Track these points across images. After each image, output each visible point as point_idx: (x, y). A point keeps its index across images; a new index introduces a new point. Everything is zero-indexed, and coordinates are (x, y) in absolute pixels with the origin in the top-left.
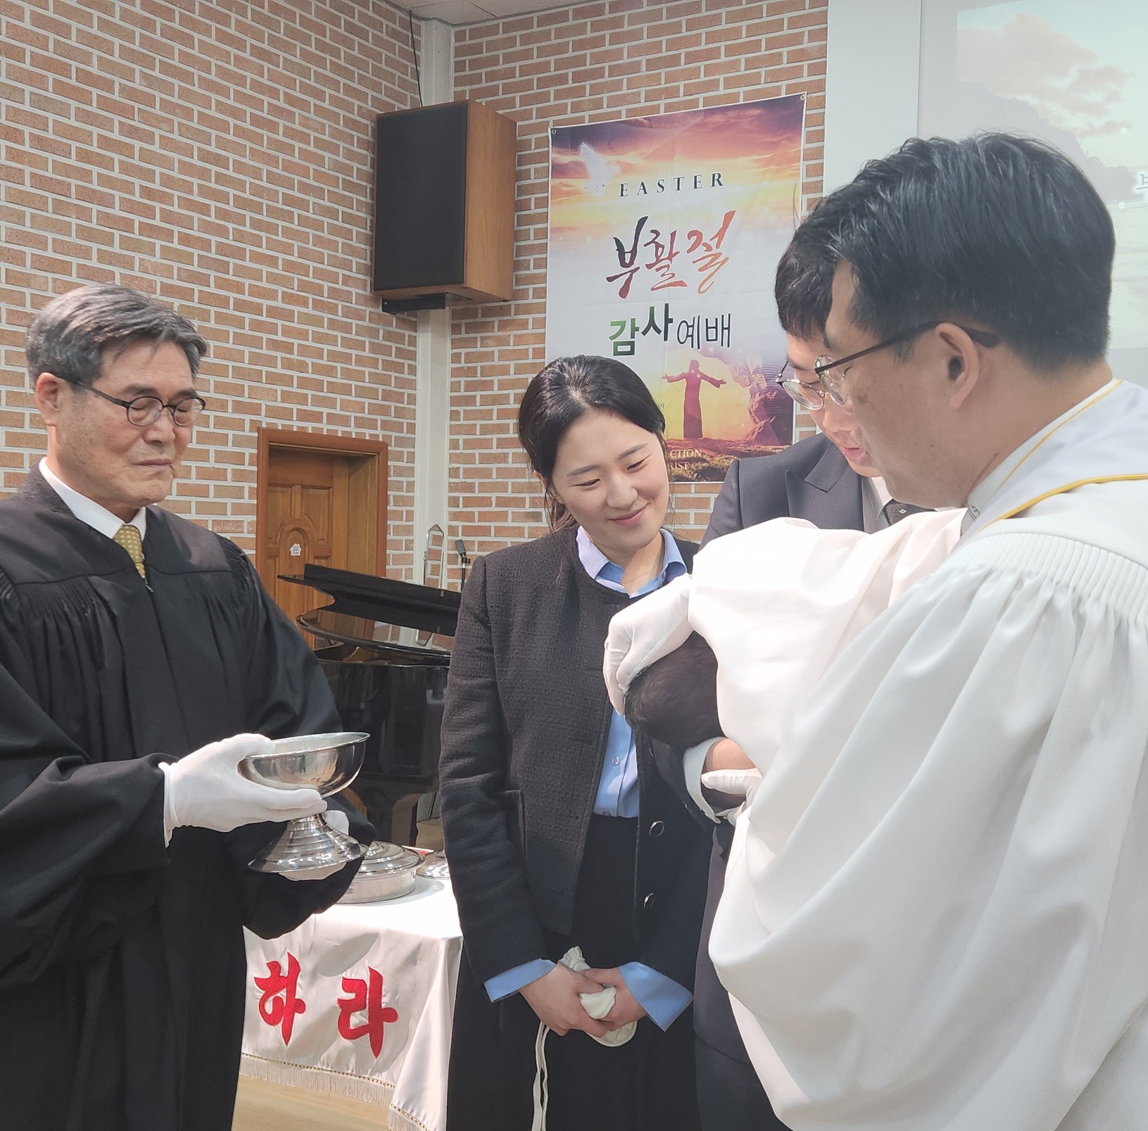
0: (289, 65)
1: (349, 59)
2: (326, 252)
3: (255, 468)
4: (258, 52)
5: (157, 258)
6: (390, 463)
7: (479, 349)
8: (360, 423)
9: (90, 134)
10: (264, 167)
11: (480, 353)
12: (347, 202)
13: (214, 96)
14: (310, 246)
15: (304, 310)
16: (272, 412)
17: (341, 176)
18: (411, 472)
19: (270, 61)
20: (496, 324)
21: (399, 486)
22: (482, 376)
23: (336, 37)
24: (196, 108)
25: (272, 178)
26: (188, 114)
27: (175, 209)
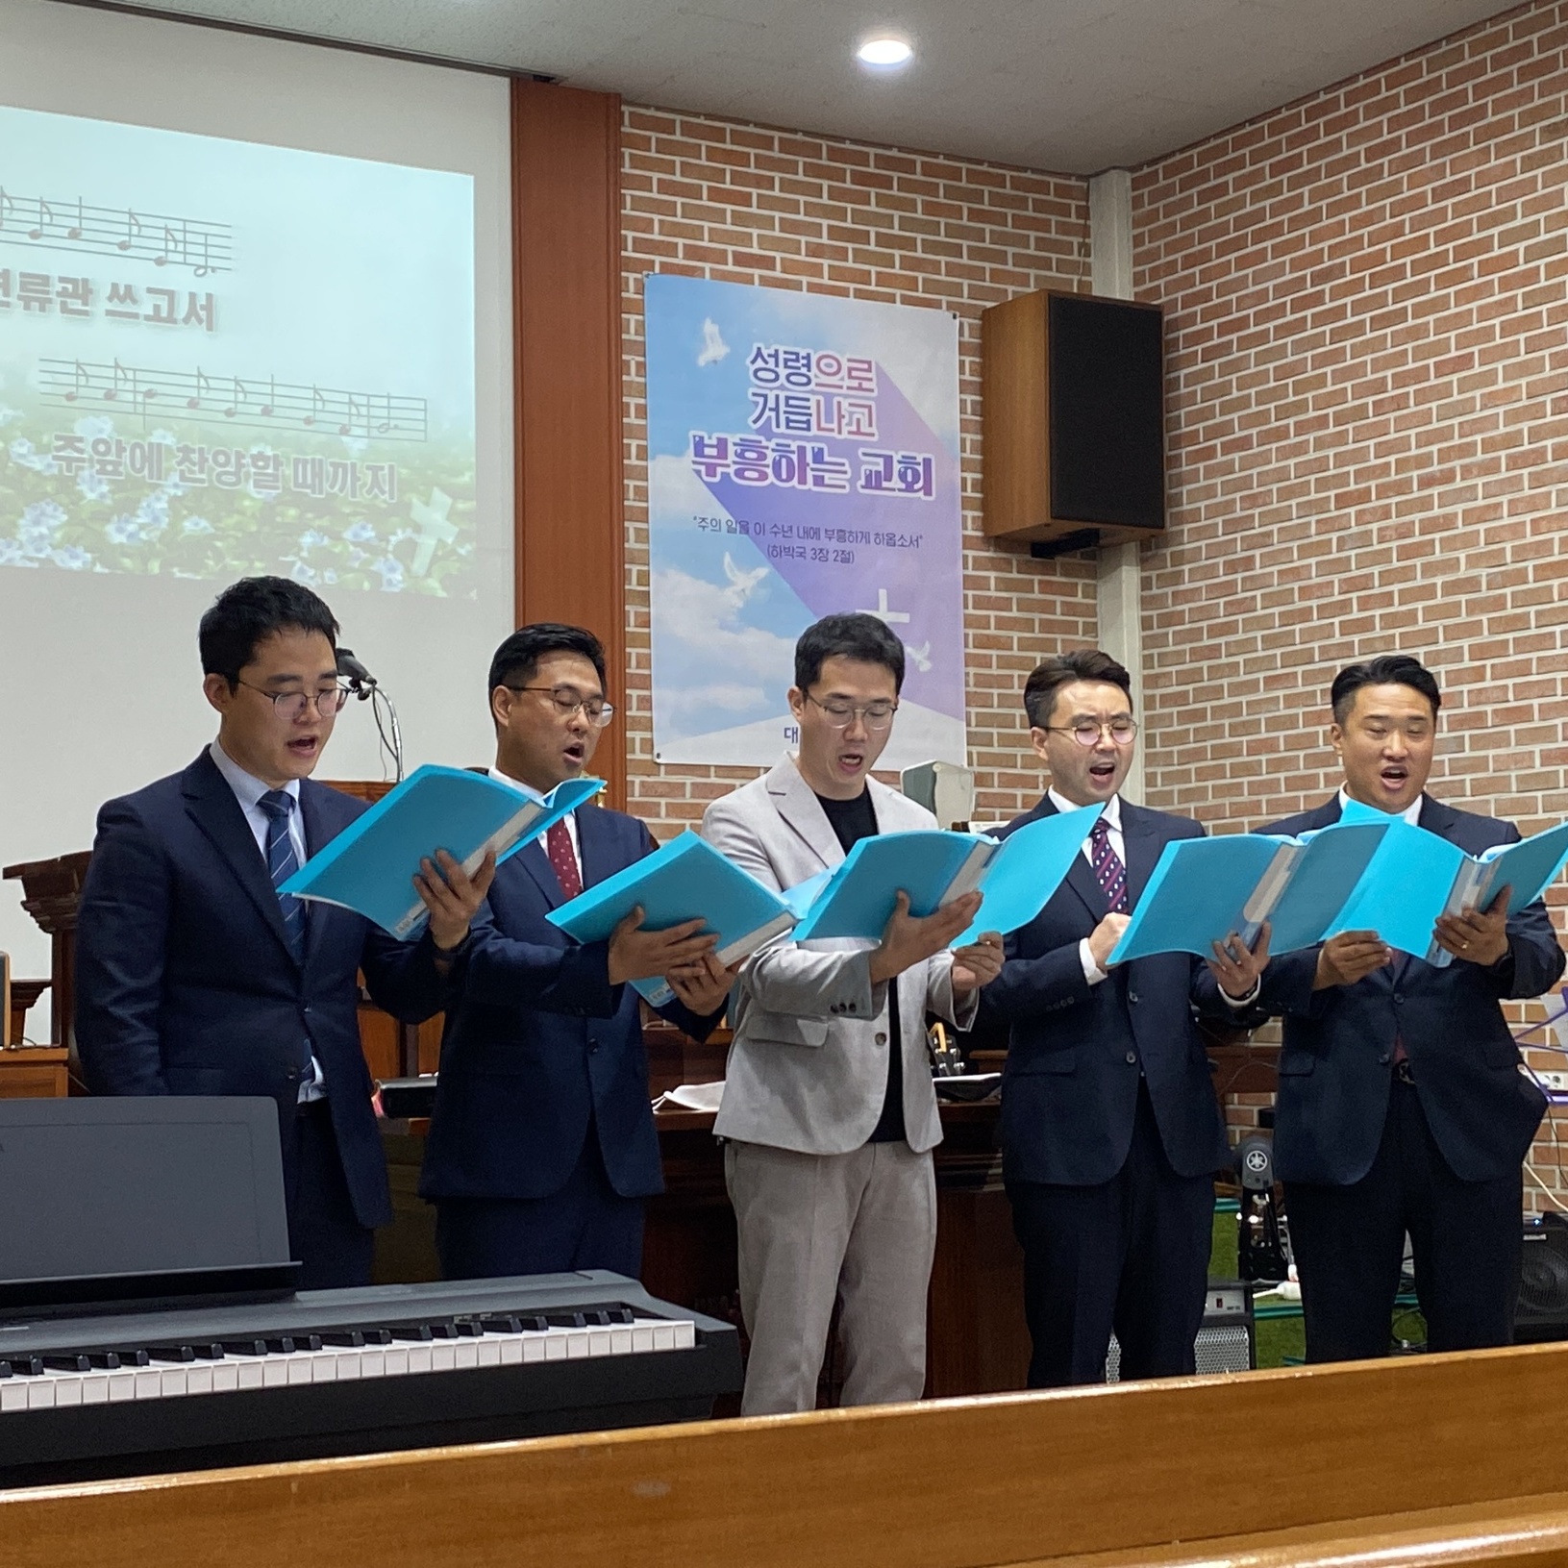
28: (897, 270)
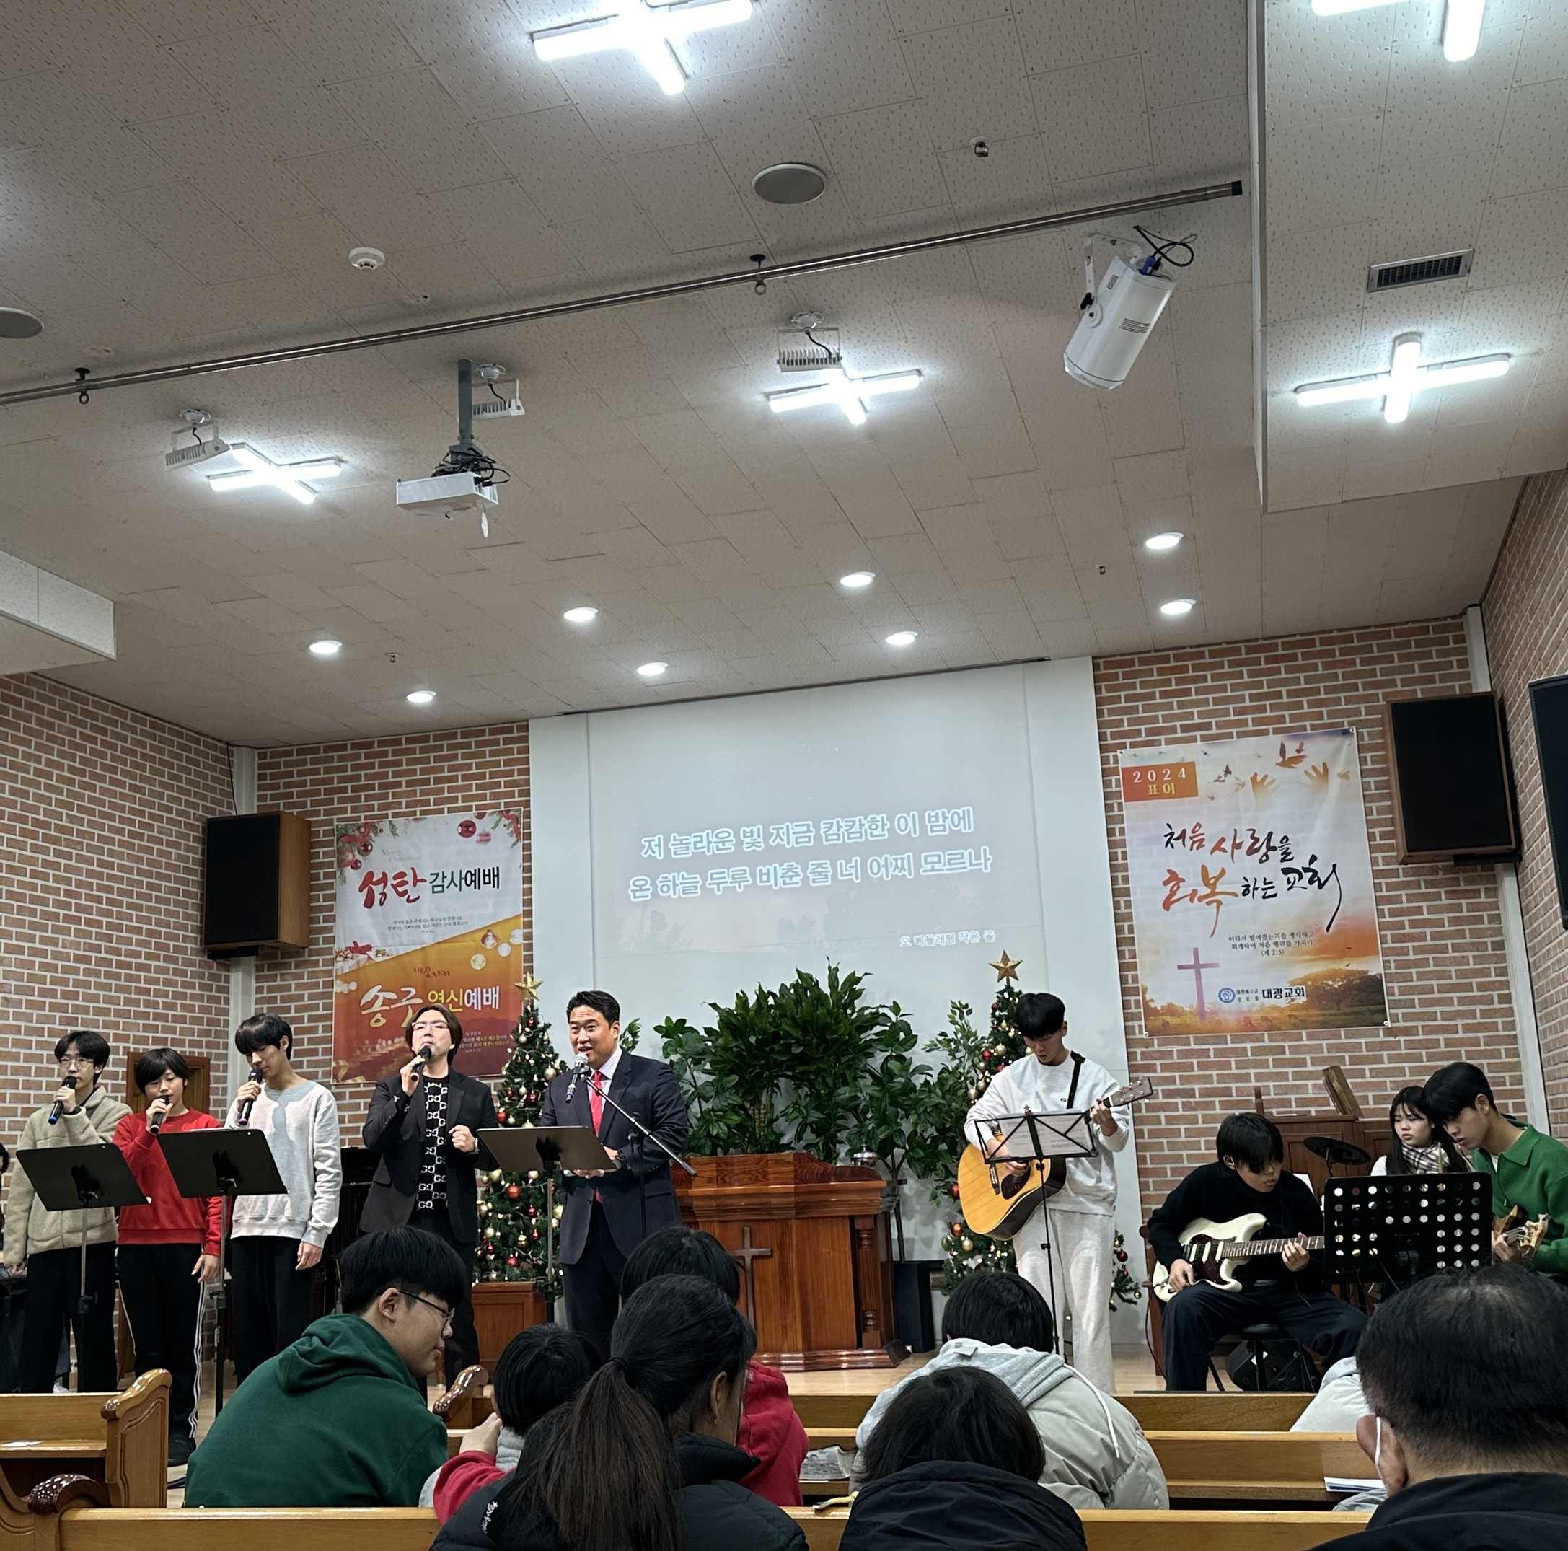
0: (152, 793)
1: (189, 782)
2: (172, 920)
3: (125, 1082)
4: (133, 788)
5: (72, 938)
6: (211, 1074)
7: (279, 982)
8: (192, 1044)
9: (38, 859)
10: (135, 865)
11: (280, 986)
12: (185, 882)
13: (107, 822)
14: (162, 917)
15: (158, 963)
16: (138, 1040)
17: (182, 864)
18: (225, 1080)
19: (140, 793)
20: (293, 964)
21: (216, 1091)
23: (180, 768)
24: (97, 832)
25: (140, 872)
26: (91, 836)
27: (83, 902)
28: (1306, 710)
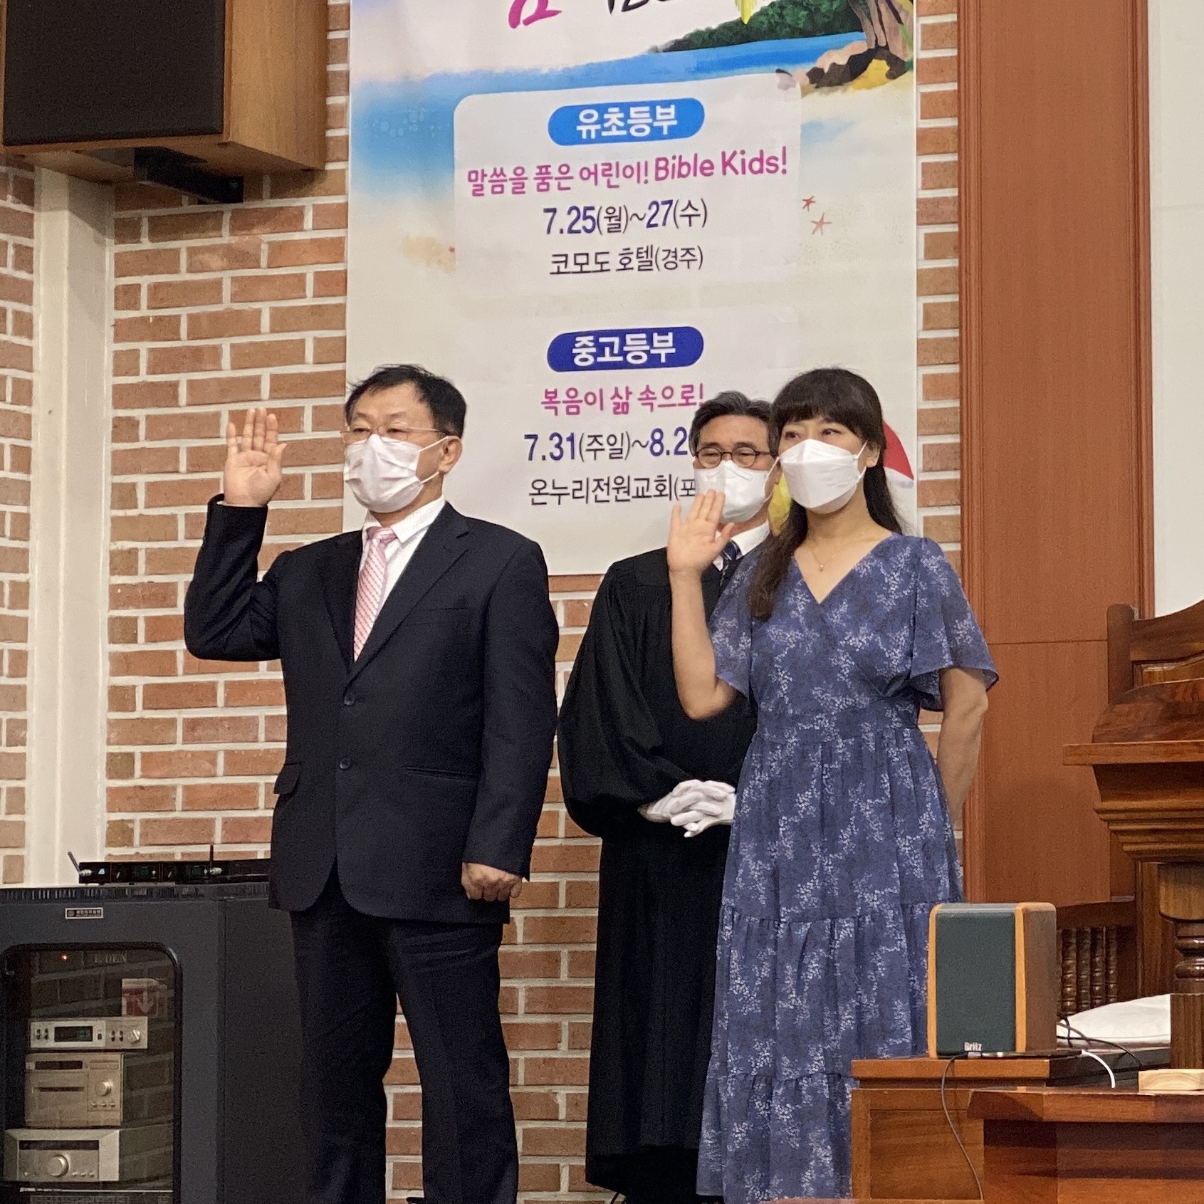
7: (184, 276)
11: (185, 284)
18: (20, 560)
20: (226, 219)
22: (192, 336)
